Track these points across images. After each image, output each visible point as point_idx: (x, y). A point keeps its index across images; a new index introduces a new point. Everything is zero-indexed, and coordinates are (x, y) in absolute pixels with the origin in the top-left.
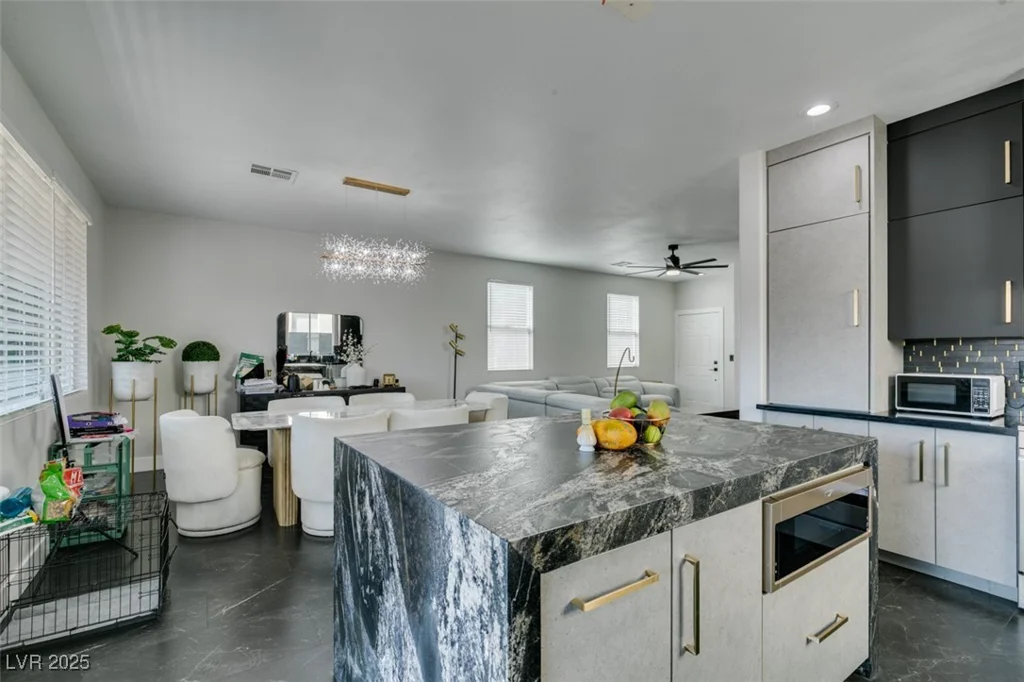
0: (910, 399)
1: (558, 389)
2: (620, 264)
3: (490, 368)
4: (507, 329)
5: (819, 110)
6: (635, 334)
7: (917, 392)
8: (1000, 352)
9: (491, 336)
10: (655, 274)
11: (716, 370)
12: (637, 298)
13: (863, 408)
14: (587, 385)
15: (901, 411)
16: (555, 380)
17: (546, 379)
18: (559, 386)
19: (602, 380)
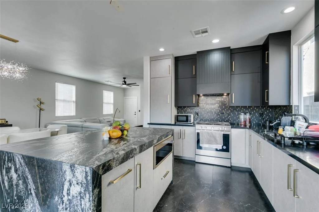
0: (179, 120)
1: (86, 122)
2: (108, 81)
3: (56, 115)
4: (64, 101)
5: (162, 50)
6: (112, 104)
7: (180, 118)
8: (192, 109)
9: (57, 103)
10: (119, 86)
11: (135, 114)
12: (113, 92)
13: (170, 123)
14: (96, 120)
15: (177, 123)
16: (84, 119)
17: (81, 119)
18: (86, 121)
19: (101, 118)
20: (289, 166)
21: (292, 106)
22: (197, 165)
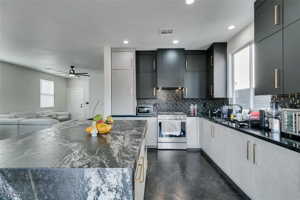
0: (140, 111)
1: (16, 118)
2: (48, 69)
5: (126, 42)
6: (52, 95)
8: (151, 101)
11: (82, 107)
12: (53, 82)
13: (132, 114)
15: (138, 114)
16: (14, 114)
18: (17, 116)
19: (38, 113)
20: (248, 142)
21: (228, 98)
22: (159, 152)
